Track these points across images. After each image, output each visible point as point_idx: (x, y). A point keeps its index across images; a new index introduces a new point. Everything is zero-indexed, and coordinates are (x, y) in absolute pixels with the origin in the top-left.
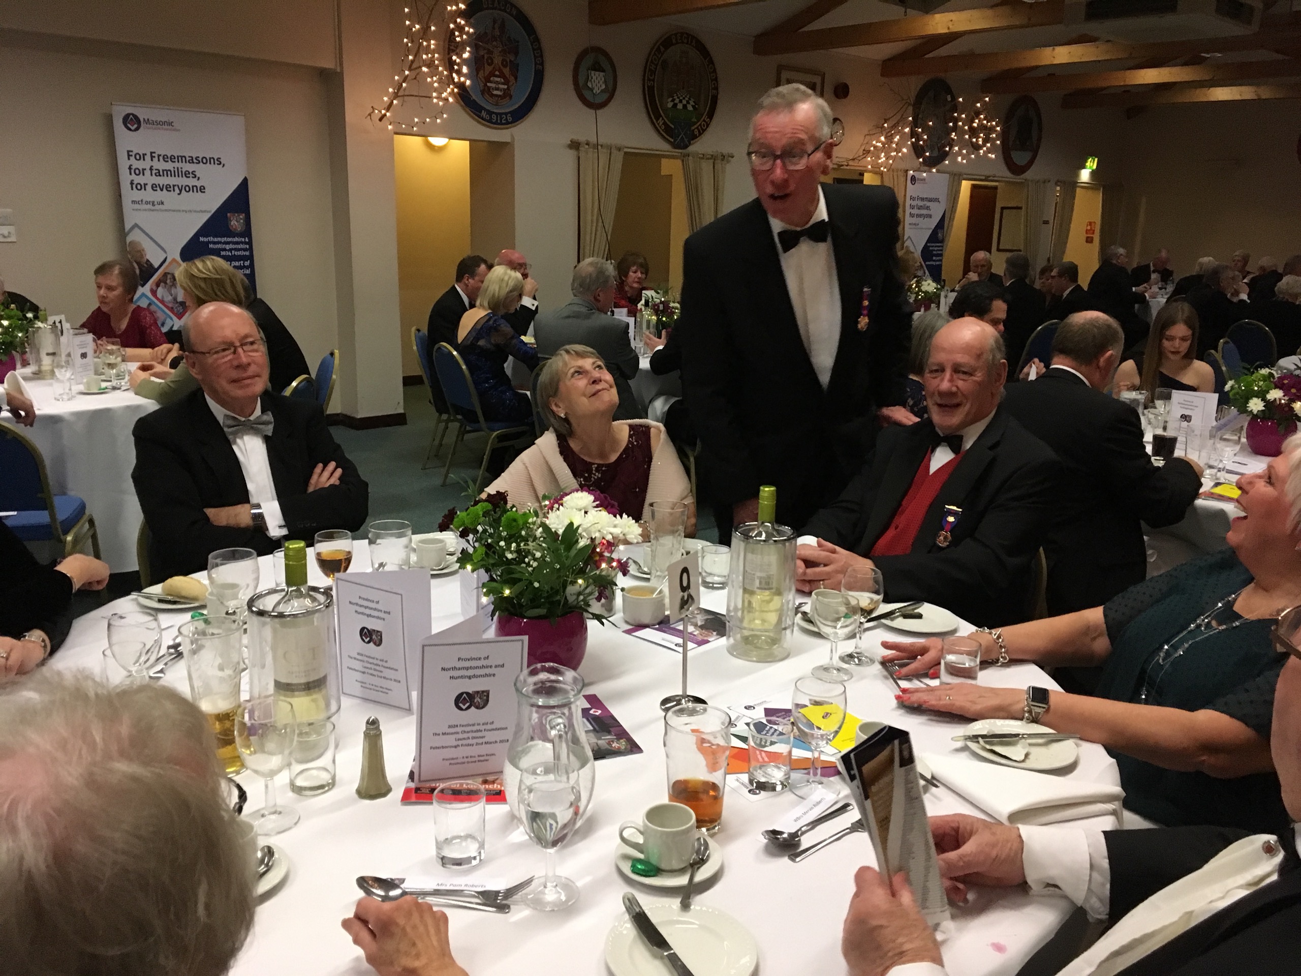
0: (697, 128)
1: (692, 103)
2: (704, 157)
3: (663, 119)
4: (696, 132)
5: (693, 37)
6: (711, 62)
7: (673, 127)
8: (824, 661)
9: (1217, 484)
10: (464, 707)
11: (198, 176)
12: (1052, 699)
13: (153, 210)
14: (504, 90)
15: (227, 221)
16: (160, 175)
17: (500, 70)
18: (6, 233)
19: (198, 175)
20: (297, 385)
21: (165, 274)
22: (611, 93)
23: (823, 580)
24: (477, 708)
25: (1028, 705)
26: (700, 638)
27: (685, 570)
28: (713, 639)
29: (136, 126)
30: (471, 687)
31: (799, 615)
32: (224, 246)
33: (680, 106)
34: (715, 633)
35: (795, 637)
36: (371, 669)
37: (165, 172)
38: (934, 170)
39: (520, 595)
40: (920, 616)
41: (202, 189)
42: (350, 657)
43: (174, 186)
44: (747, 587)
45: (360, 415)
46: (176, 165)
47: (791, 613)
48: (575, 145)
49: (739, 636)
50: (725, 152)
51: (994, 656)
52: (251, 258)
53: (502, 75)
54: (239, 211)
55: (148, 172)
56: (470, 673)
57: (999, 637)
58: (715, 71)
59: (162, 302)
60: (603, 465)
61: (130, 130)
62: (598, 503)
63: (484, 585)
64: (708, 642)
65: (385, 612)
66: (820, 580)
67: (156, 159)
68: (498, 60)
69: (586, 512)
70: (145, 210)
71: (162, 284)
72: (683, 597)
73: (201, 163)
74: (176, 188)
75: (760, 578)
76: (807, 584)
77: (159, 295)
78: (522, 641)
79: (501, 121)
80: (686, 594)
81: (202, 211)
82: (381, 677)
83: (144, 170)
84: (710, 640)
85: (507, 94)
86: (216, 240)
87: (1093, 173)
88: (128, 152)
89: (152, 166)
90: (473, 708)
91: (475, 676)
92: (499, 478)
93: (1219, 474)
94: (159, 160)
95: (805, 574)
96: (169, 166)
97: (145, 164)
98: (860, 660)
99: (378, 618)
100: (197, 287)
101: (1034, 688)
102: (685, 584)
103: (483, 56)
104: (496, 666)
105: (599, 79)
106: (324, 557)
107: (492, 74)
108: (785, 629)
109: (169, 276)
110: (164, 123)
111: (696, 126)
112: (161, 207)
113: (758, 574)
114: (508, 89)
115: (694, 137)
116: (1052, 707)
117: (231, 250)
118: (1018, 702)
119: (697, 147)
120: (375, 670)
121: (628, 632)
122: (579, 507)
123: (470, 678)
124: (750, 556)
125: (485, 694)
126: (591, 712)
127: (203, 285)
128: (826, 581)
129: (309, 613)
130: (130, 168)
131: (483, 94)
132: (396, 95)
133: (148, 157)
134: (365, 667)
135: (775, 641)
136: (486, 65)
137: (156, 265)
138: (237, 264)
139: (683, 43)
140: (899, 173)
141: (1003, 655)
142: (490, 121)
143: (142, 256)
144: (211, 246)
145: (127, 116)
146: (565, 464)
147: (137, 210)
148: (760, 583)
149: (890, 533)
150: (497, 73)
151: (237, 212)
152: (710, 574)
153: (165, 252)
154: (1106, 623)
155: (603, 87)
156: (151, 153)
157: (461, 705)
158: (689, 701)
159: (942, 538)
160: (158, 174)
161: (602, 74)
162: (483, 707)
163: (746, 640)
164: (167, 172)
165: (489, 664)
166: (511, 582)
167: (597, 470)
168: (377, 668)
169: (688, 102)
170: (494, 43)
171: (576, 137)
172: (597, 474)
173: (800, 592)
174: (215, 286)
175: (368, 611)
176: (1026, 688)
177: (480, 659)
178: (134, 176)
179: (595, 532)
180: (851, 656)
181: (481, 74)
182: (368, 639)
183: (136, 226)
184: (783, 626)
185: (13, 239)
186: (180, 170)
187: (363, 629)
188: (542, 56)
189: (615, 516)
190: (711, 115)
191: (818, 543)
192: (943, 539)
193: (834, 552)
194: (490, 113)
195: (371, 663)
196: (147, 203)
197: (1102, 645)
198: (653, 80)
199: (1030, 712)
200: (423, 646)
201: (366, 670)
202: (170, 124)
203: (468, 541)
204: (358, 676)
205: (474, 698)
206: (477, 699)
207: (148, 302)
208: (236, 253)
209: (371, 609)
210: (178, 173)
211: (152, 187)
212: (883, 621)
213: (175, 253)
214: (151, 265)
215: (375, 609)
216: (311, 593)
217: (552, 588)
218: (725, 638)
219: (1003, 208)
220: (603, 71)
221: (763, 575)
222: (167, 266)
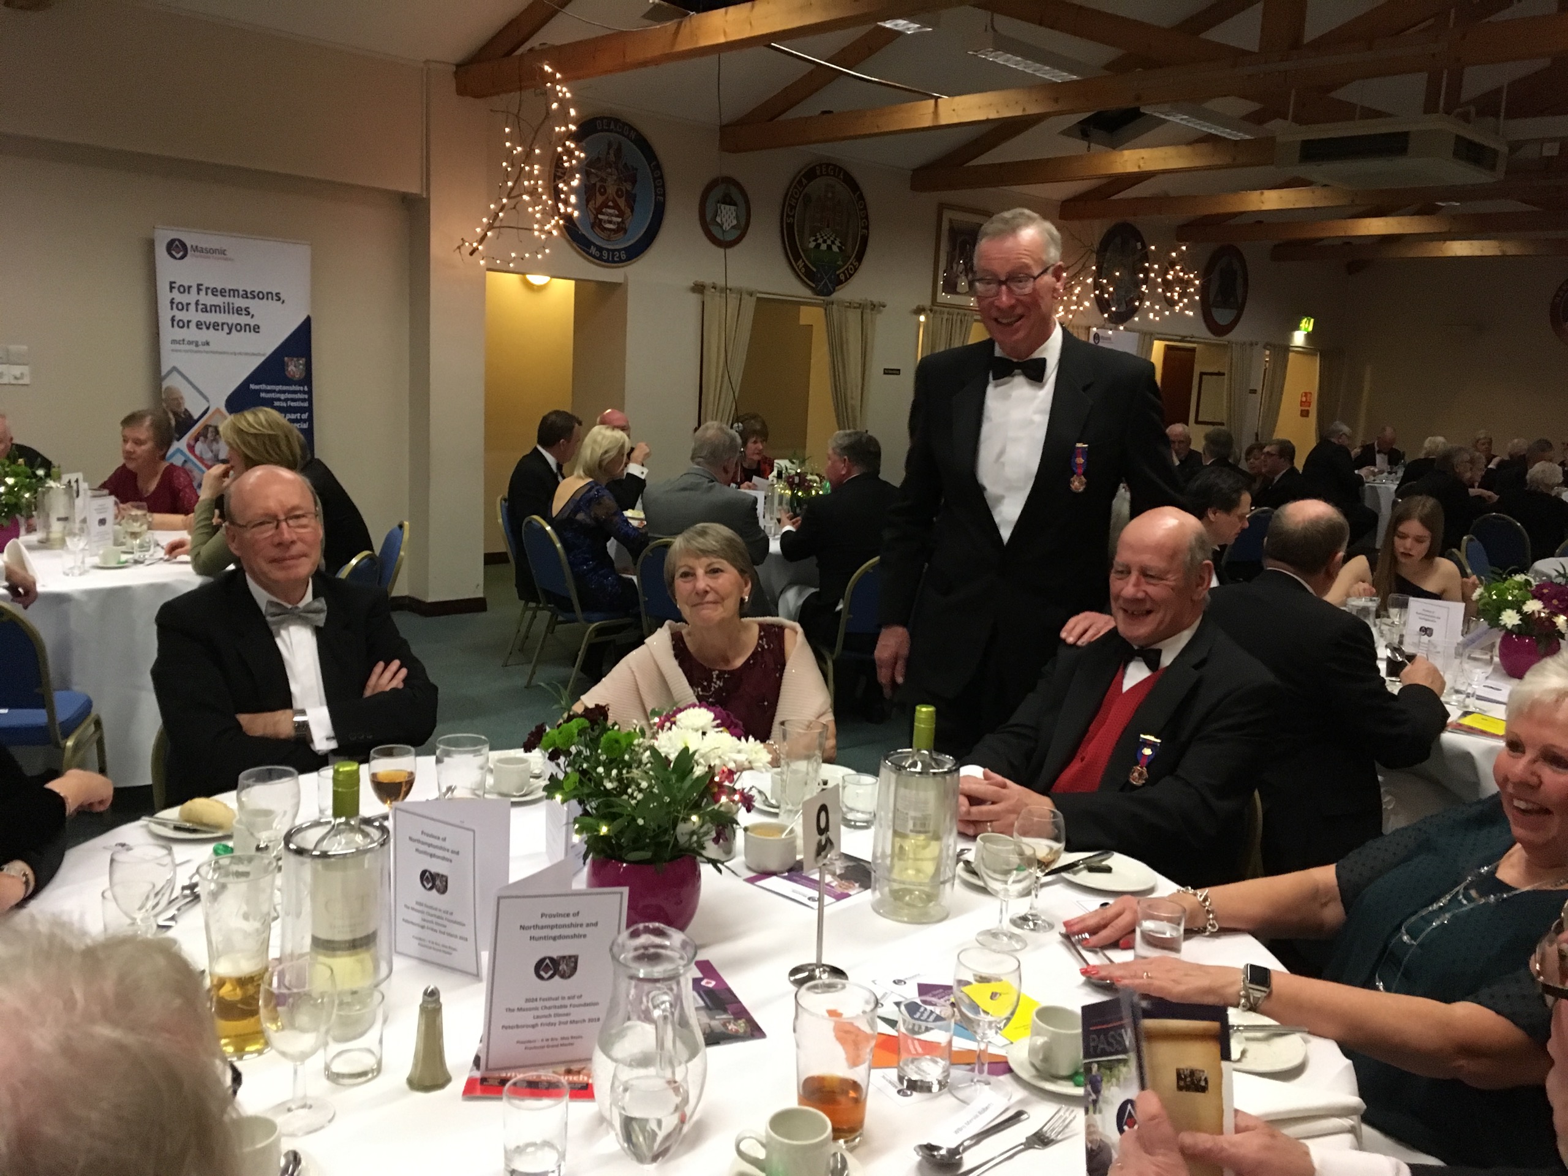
0: (844, 272)
1: (837, 242)
2: (850, 305)
3: (803, 261)
4: (842, 277)
5: (841, 169)
6: (861, 197)
7: (815, 270)
8: (992, 925)
9: (1466, 714)
10: (546, 976)
11: (252, 313)
12: (1275, 981)
13: (196, 352)
14: (618, 223)
15: (283, 366)
16: (207, 311)
17: (614, 201)
18: (18, 374)
19: (252, 311)
20: (357, 563)
21: (206, 427)
22: (742, 231)
23: (991, 821)
24: (563, 976)
25: (1245, 988)
26: (839, 891)
27: (823, 808)
28: (855, 892)
29: (181, 254)
30: (556, 950)
31: (961, 864)
32: (278, 396)
33: (824, 247)
34: (857, 885)
35: (956, 893)
36: (432, 922)
37: (213, 308)
38: (1121, 328)
39: (619, 834)
40: (1108, 870)
41: (256, 329)
42: (406, 906)
43: (223, 324)
44: (899, 830)
45: (431, 599)
46: (227, 299)
47: (951, 862)
48: (699, 288)
49: (887, 889)
50: (875, 299)
51: (1199, 924)
52: (310, 409)
53: (616, 206)
54: (299, 356)
55: (192, 307)
56: (556, 932)
57: (1205, 900)
58: (865, 208)
59: (201, 459)
60: (725, 672)
61: (175, 258)
62: (719, 721)
63: (576, 821)
64: (848, 895)
65: (453, 852)
66: (987, 822)
67: (203, 293)
68: (611, 190)
69: (704, 733)
70: (186, 351)
71: (202, 438)
72: (820, 841)
73: (257, 299)
74: (225, 327)
75: (914, 818)
76: (972, 826)
77: (197, 452)
78: (621, 893)
79: (613, 258)
80: (823, 838)
81: (253, 354)
82: (444, 933)
83: (188, 304)
84: (851, 893)
85: (621, 229)
86: (269, 388)
87: (1309, 336)
88: (171, 283)
89: (198, 301)
90: (557, 978)
91: (560, 937)
92: (599, 684)
93: (1468, 701)
94: (207, 294)
95: (969, 813)
96: (219, 300)
97: (191, 298)
98: (1035, 924)
99: (444, 858)
100: (246, 444)
101: (1252, 966)
102: (823, 825)
103: (595, 185)
104: (588, 925)
105: (729, 213)
106: (381, 779)
107: (605, 205)
108: (944, 883)
109: (210, 429)
110: (214, 251)
111: (841, 270)
112: (206, 348)
113: (912, 813)
114: (623, 222)
115: (840, 282)
116: (1274, 992)
117: (286, 400)
118: (1233, 983)
119: (844, 294)
120: (437, 924)
121: (751, 881)
122: (696, 727)
123: (554, 938)
124: (902, 791)
125: (573, 959)
126: (703, 983)
127: (253, 442)
128: (994, 823)
129: (361, 852)
130: (172, 302)
131: (593, 227)
132: (490, 227)
133: (194, 290)
134: (424, 920)
135: (931, 897)
136: (598, 194)
137: (196, 417)
138: (293, 416)
139: (828, 175)
140: (1080, 330)
141: (1211, 922)
142: (600, 258)
143: (179, 405)
144: (263, 395)
145: (172, 241)
146: (680, 670)
147: (177, 351)
148: (914, 825)
149: (1075, 767)
150: (611, 204)
151: (294, 356)
152: (851, 810)
153: (208, 401)
154: (1339, 885)
155: (735, 222)
156: (199, 285)
157: (542, 973)
158: (824, 971)
159: (1136, 774)
160: (205, 310)
161: (733, 208)
162: (569, 977)
163: (897, 895)
164: (216, 308)
165: (579, 922)
166: (610, 817)
167: (718, 678)
168: (440, 921)
169: (833, 242)
170: (609, 170)
171: (701, 279)
172: (718, 682)
173: (962, 835)
174: (267, 442)
175: (431, 850)
176: (1242, 966)
177: (568, 915)
178: (175, 312)
179: (715, 759)
180: (1025, 919)
181: (591, 203)
182: (430, 885)
183: (174, 369)
184: (942, 879)
185: (26, 381)
186: (231, 306)
187: (424, 873)
188: (663, 186)
189: (739, 739)
190: (860, 258)
191: (985, 774)
192: (1137, 776)
193: (1004, 786)
194: (600, 249)
195: (432, 915)
196: (190, 343)
197: (1334, 913)
198: (793, 217)
199: (1247, 997)
200: (499, 898)
201: (426, 924)
202: (223, 252)
203: (558, 765)
204: (416, 931)
205: (559, 965)
206: (563, 967)
207: (183, 459)
208: (293, 404)
209: (436, 847)
210: (229, 309)
211: (197, 325)
212: (1065, 875)
213: (219, 402)
214: (190, 416)
215: (441, 848)
216: (363, 827)
217: (659, 827)
218: (869, 891)
219: (1202, 374)
220: (735, 204)
221: (918, 814)
222: (210, 417)
